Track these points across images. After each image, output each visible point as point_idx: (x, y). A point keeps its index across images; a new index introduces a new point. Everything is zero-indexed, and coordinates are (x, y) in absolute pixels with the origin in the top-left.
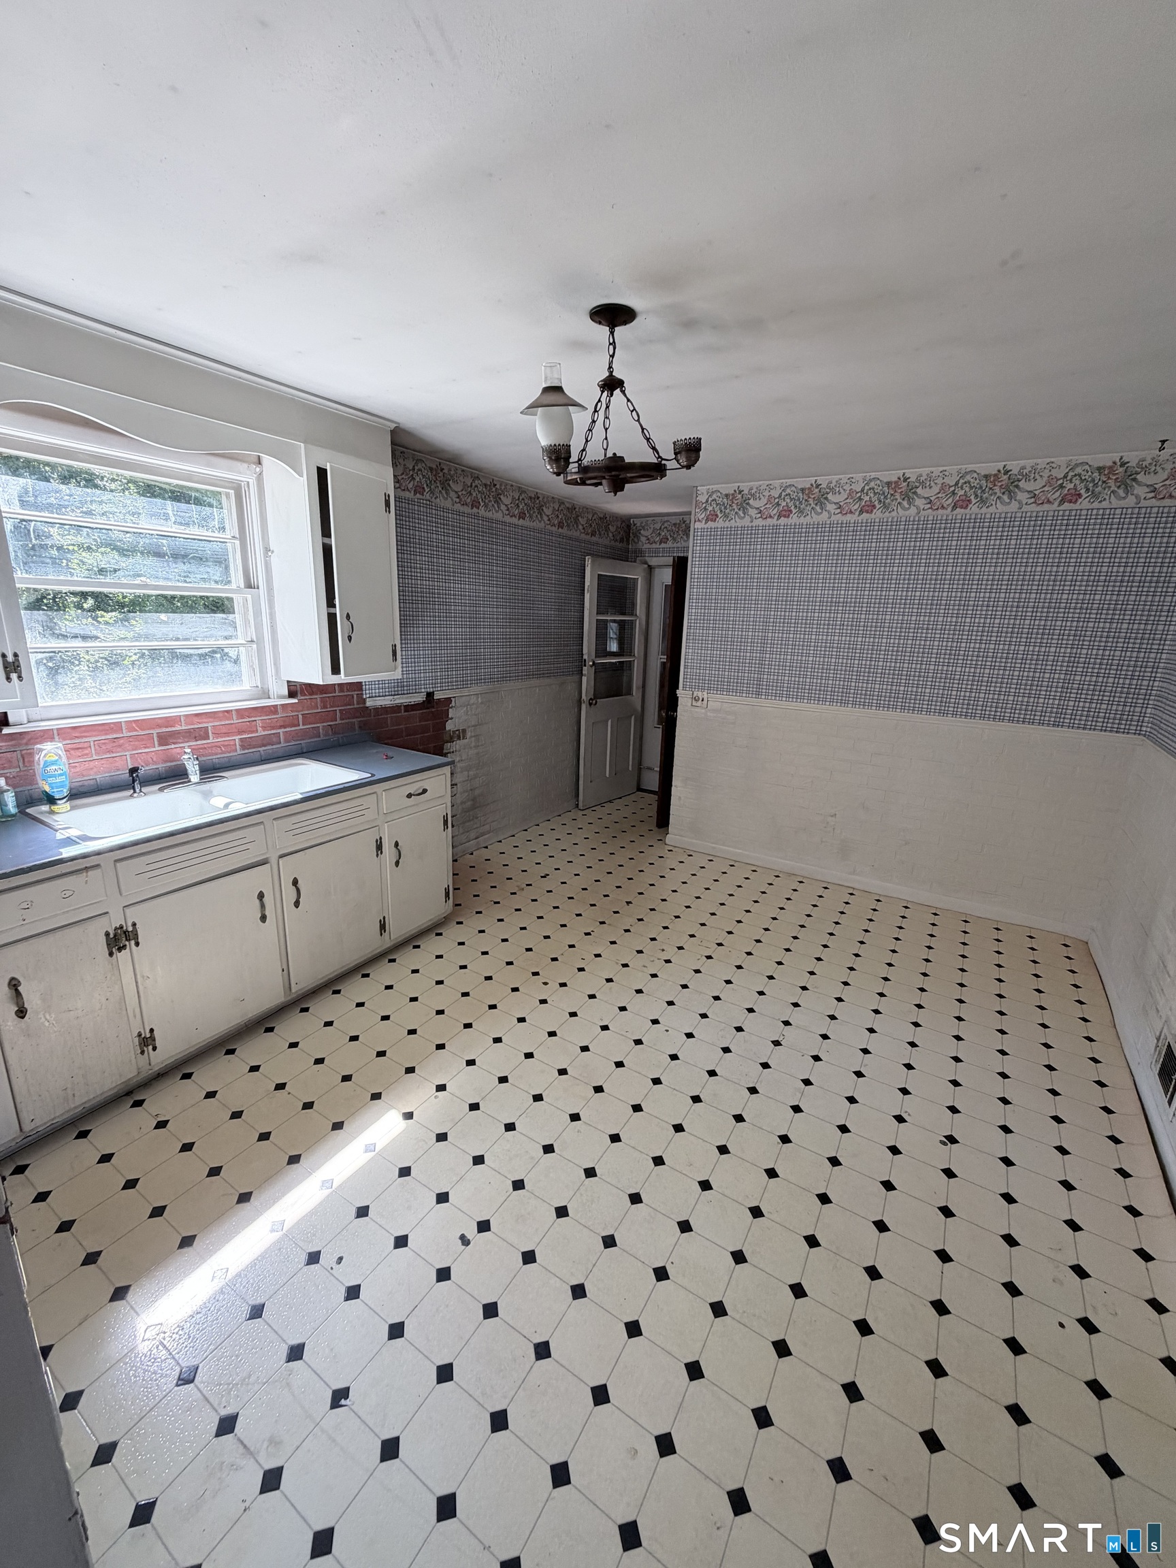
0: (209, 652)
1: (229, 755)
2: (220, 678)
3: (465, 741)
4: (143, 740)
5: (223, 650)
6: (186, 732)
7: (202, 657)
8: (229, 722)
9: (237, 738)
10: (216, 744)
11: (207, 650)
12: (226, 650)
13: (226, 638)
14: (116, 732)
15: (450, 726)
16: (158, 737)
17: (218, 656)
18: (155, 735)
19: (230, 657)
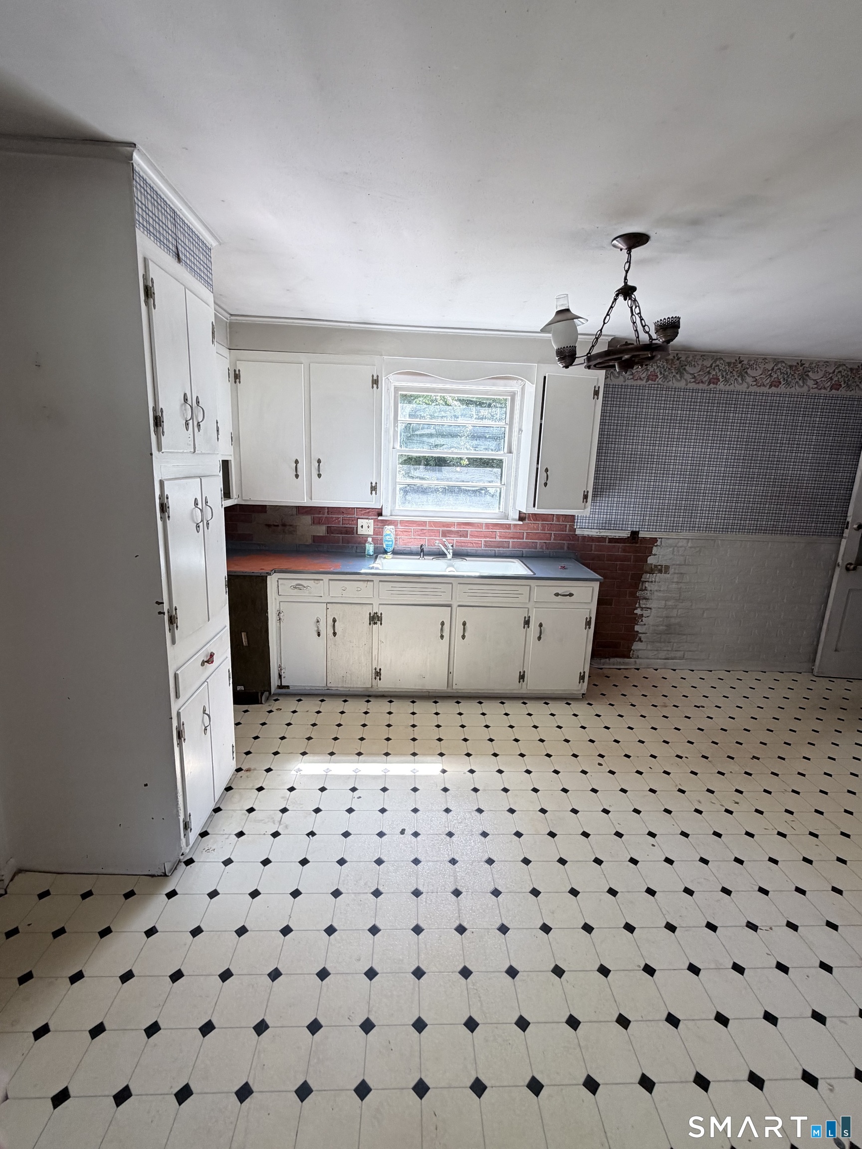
0: (479, 489)
1: (477, 549)
2: (482, 504)
3: (668, 576)
4: (434, 532)
5: (486, 489)
6: (456, 532)
7: (475, 492)
8: (480, 530)
9: (483, 540)
10: (471, 541)
11: (478, 488)
12: (488, 489)
13: (490, 482)
14: (423, 526)
15: (651, 560)
16: (442, 532)
17: (483, 492)
18: (441, 531)
19: (490, 493)
